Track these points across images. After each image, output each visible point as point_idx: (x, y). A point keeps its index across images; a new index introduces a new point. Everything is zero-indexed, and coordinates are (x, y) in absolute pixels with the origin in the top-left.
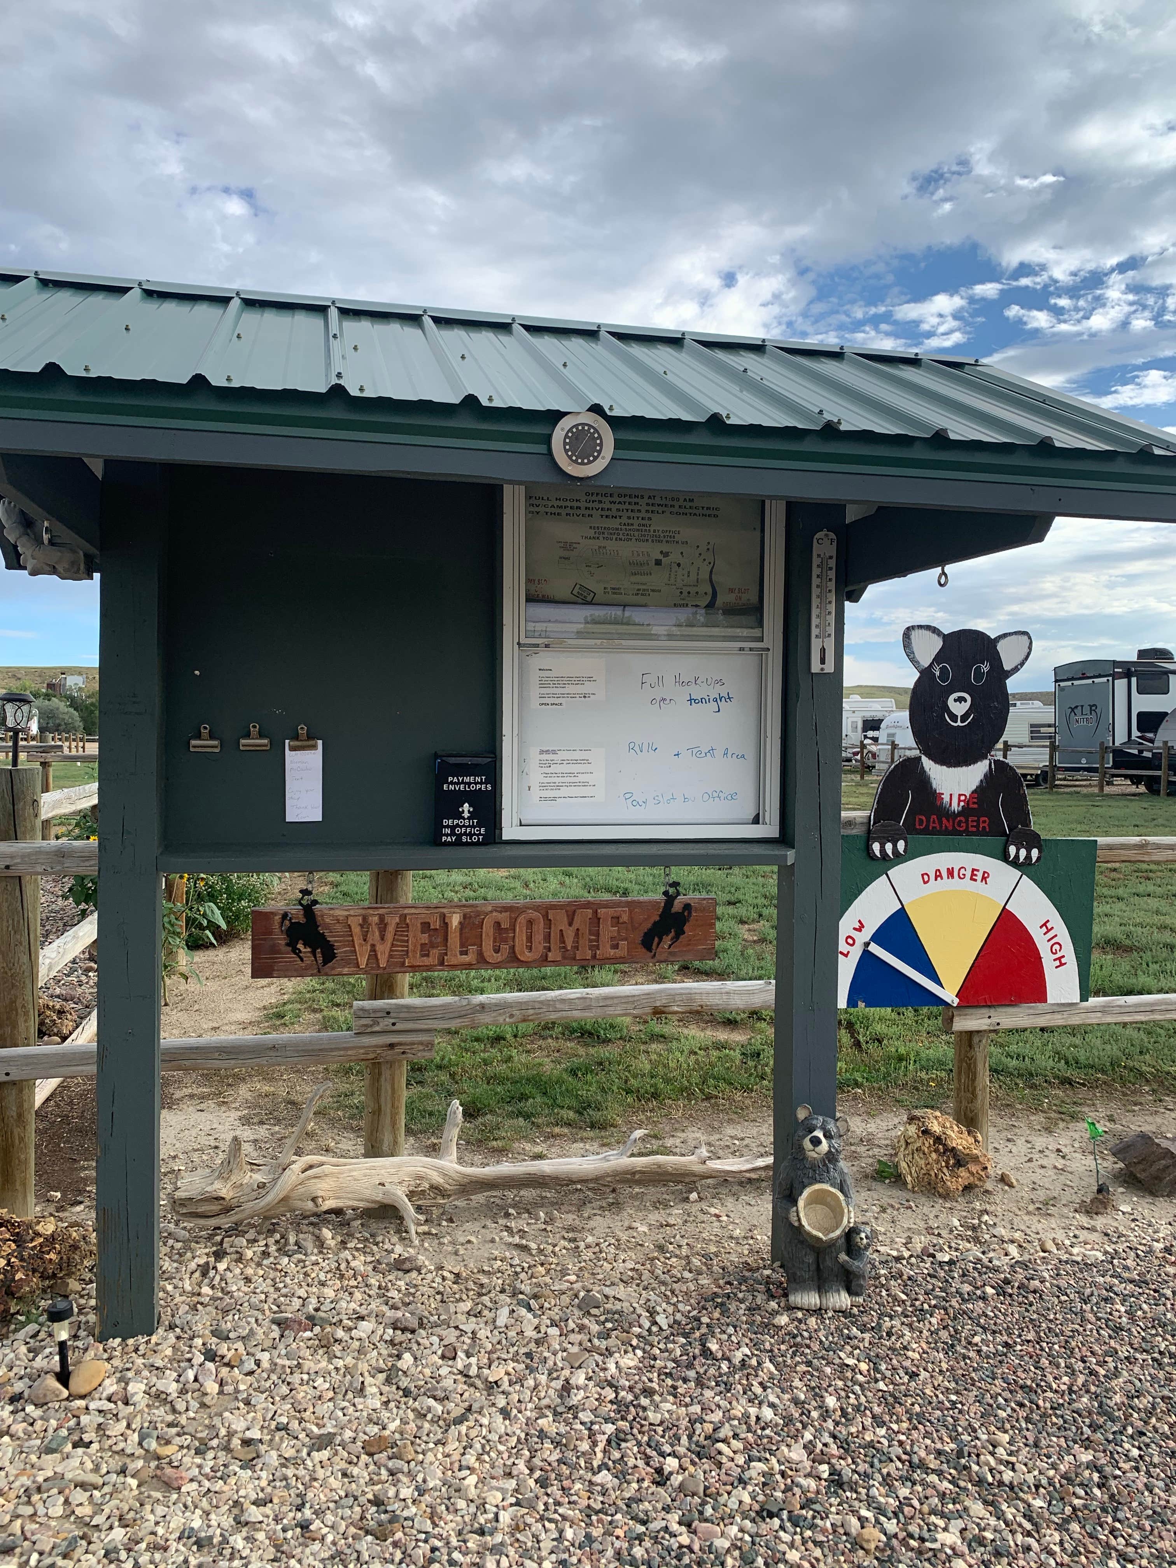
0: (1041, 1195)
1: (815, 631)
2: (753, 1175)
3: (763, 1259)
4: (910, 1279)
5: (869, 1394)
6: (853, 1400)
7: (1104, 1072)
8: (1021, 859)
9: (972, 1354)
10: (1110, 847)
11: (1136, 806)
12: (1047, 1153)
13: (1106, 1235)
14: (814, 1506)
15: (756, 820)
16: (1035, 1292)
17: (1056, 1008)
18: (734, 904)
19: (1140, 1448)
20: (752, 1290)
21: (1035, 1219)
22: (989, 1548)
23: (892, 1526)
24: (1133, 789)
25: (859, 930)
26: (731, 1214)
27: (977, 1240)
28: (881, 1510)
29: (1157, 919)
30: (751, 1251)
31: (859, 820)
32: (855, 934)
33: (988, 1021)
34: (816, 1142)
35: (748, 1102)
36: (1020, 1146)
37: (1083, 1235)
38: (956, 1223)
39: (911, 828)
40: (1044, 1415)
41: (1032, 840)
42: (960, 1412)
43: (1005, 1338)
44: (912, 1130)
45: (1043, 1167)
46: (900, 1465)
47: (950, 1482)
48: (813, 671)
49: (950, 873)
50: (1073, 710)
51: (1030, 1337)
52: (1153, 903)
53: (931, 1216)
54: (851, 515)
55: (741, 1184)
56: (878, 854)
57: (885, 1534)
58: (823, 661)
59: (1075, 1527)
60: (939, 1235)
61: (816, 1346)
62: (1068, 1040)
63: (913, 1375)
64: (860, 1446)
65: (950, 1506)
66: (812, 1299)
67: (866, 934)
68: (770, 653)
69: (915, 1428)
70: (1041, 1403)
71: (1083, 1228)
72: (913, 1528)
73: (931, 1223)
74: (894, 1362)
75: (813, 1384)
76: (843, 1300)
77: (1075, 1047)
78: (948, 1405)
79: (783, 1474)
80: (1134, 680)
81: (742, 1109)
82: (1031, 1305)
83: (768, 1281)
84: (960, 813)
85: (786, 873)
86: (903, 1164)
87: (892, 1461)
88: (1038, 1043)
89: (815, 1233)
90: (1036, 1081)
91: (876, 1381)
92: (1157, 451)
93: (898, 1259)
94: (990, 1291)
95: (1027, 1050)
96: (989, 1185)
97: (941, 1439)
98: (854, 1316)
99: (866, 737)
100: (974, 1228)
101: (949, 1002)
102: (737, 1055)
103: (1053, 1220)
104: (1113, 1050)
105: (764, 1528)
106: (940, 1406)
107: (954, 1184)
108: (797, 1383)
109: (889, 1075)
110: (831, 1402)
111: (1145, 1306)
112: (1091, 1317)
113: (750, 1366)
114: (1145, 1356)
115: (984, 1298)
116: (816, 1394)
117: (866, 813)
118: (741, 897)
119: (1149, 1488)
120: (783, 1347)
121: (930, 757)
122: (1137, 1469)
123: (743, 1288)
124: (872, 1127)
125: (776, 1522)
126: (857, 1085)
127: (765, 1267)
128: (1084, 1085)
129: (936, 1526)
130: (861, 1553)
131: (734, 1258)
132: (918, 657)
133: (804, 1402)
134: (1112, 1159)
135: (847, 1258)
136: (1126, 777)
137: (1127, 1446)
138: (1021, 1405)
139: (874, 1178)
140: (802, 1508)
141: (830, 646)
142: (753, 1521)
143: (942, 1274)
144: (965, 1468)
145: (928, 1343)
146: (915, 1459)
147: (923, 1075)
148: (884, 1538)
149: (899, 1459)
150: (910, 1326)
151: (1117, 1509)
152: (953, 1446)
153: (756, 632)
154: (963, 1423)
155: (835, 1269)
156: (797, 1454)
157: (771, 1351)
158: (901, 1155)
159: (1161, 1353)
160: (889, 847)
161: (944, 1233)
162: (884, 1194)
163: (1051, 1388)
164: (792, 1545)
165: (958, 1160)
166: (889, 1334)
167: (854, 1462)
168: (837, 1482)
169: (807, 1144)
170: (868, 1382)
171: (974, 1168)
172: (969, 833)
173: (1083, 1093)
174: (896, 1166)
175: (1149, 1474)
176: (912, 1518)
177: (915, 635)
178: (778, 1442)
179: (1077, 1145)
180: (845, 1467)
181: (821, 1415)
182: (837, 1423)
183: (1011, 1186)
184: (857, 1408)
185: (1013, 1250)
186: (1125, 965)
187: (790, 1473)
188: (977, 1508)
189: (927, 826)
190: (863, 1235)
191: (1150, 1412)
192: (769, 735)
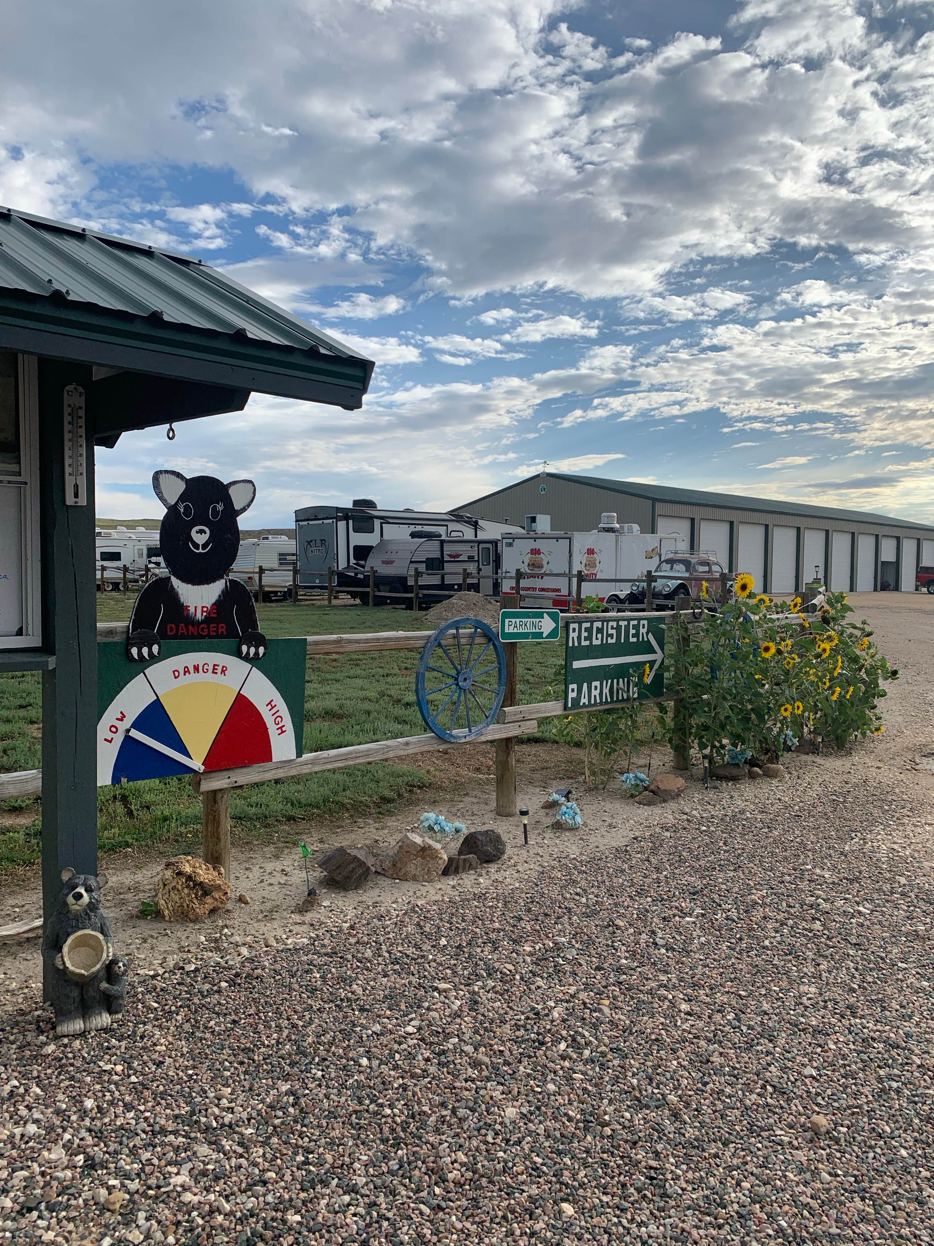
0: (268, 905)
1: (68, 470)
2: (30, 935)
3: (36, 1003)
4: (162, 990)
5: (122, 1088)
6: (108, 1097)
7: (318, 807)
8: (251, 655)
9: (208, 1035)
10: (316, 643)
11: (353, 614)
12: (275, 873)
13: (312, 925)
14: (69, 1191)
15: (20, 633)
16: (257, 978)
17: (280, 765)
18: (25, 707)
19: (323, 1070)
20: (23, 1032)
21: (262, 924)
22: (211, 1176)
23: (134, 1185)
24: (352, 602)
25: (121, 720)
26: (9, 972)
27: (217, 949)
28: (127, 1176)
29: (362, 694)
30: (25, 999)
31: (119, 630)
32: (118, 724)
33: (228, 781)
34: (79, 896)
35: (29, 874)
36: (256, 872)
37: (296, 929)
38: (203, 939)
39: (163, 635)
40: (259, 1066)
41: (259, 640)
42: (195, 1081)
43: (233, 1017)
44: (168, 873)
45: (271, 885)
46: (144, 1136)
47: (184, 1137)
48: (68, 503)
49: (196, 669)
50: (309, 543)
51: (252, 1012)
52: (359, 682)
53: (183, 938)
54: (98, 374)
55: (20, 944)
56: (136, 656)
57: (129, 1193)
58: (76, 495)
59: (275, 1140)
60: (189, 951)
61: (78, 1063)
62: (294, 788)
63: (159, 1064)
64: (112, 1131)
65: (183, 1155)
66: (78, 1025)
67: (128, 722)
68: (28, 486)
69: (159, 1104)
70: (256, 1058)
71: (296, 924)
72: (152, 1181)
73: (182, 943)
74: (145, 1058)
75: (74, 1094)
76: (105, 1019)
77: (299, 791)
78: (185, 1078)
79: (43, 1174)
80: (351, 522)
81: (23, 881)
82: (254, 988)
83: (38, 1019)
84: (203, 622)
85: (49, 676)
86: (162, 902)
87: (137, 1135)
88: (272, 793)
89: (78, 971)
90: (270, 821)
91: (129, 1076)
92: (323, 351)
93: (153, 977)
94: (224, 984)
95: (263, 799)
96: (229, 906)
97: (178, 1106)
98: (114, 1030)
99: (150, 562)
100: (216, 941)
101: (197, 769)
102: (21, 836)
103: (275, 922)
104: (325, 791)
105: (23, 1222)
106: (180, 1082)
107: (201, 909)
108: (61, 1097)
109: (155, 833)
110: (89, 1103)
111: (333, 970)
112: (296, 986)
113: (18, 1095)
114: (331, 1005)
115: (219, 992)
116: (77, 1101)
117: (125, 624)
118: (32, 701)
119: (327, 1096)
120: (49, 1071)
121: (178, 577)
122: (320, 1086)
123: (15, 1031)
124: (139, 877)
125: (35, 1214)
126: (128, 845)
127: (36, 1009)
128: (304, 819)
129: (170, 1173)
130: (108, 1214)
131: (9, 1008)
132: (166, 496)
133: (65, 1110)
134: (319, 870)
135: (107, 985)
136: (348, 592)
137: (314, 1071)
138: (242, 1063)
139: (138, 917)
140: (58, 1196)
141: (83, 482)
142: (14, 1219)
143: (189, 980)
144: (196, 1122)
145: (174, 1036)
146: (157, 1128)
147: (183, 829)
148: (127, 1197)
149: (144, 1131)
150: (160, 1027)
151: (304, 1118)
152: (188, 1109)
153: (14, 467)
154: (197, 1089)
155: (97, 996)
156: (57, 1154)
157: (38, 1077)
158: (160, 895)
159: (342, 1000)
160: (145, 651)
161: (193, 949)
162: (147, 928)
163: (263, 1044)
164: (48, 1228)
165: (205, 890)
166: (142, 1037)
167: (105, 1146)
168: (91, 1165)
169: (70, 900)
170: (122, 1079)
171: (216, 895)
172: (211, 637)
173: (302, 825)
174: (157, 904)
175: (328, 1087)
176: (152, 1173)
177: (163, 478)
178: (40, 1149)
179: (296, 864)
180: (98, 1152)
181: (80, 1117)
182: (93, 1119)
183: (246, 903)
184: (112, 1103)
185: (244, 951)
186: (337, 729)
187: (49, 1171)
188: (203, 1150)
189: (177, 631)
190: (121, 964)
191: (331, 1044)
192: (29, 558)
